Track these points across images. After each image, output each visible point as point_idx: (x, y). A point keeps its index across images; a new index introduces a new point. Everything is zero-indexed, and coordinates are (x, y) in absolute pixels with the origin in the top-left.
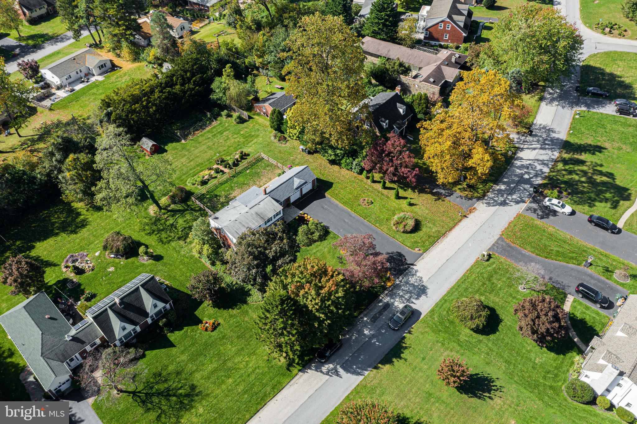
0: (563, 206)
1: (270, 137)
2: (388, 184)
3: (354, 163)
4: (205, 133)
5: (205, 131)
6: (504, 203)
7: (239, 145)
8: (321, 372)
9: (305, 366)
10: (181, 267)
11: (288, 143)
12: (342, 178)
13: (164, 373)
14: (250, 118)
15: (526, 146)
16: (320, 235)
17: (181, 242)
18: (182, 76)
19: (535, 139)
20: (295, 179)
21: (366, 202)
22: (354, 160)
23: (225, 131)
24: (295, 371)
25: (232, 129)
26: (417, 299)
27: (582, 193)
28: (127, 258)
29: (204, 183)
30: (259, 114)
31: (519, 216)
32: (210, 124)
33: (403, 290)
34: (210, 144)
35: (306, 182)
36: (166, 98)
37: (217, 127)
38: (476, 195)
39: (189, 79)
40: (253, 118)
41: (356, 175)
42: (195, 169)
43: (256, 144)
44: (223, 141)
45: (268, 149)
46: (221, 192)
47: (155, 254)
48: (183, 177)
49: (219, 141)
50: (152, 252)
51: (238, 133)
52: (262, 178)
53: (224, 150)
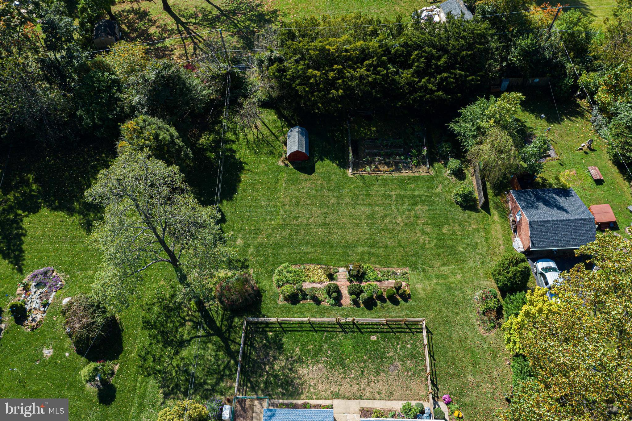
4: (393, 180)
5: (395, 175)
7: (416, 255)
11: (494, 332)
14: (486, 207)
18: (430, 58)
23: (423, 202)
25: (439, 206)
28: (80, 353)
29: (294, 297)
32: (418, 165)
34: (380, 211)
36: (373, 84)
37: (421, 184)
40: (488, 212)
42: (311, 250)
43: (441, 281)
44: (402, 224)
45: (450, 314)
46: (297, 346)
47: (112, 380)
48: (286, 250)
49: (396, 217)
50: (112, 373)
51: (438, 226)
52: (380, 378)
53: (386, 247)
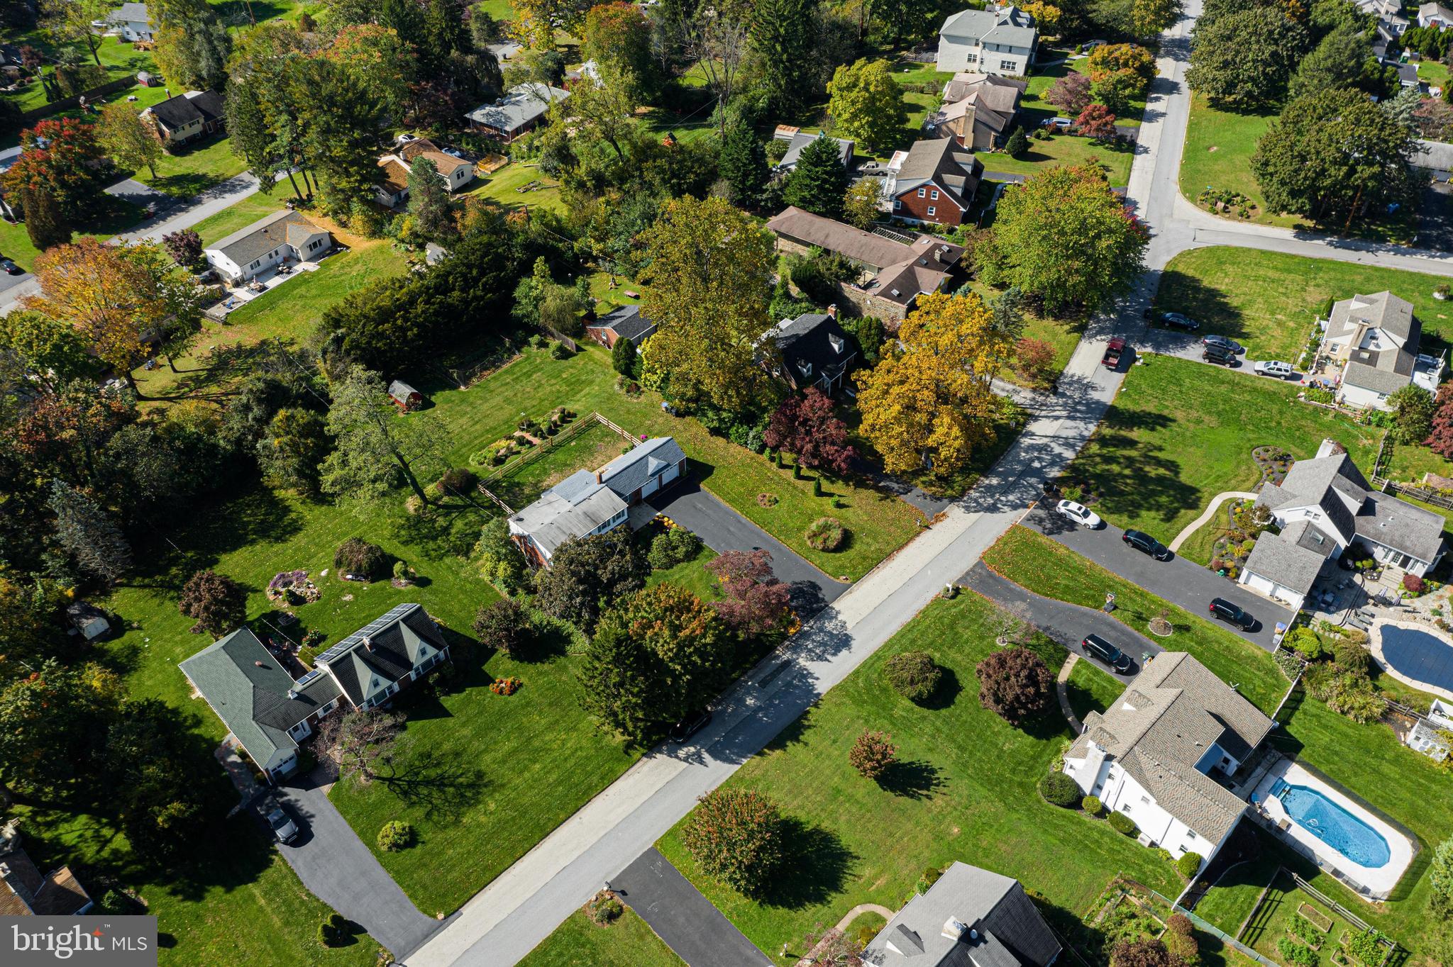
0: (1086, 514)
1: (612, 386)
2: (805, 472)
3: (751, 435)
4: (500, 375)
5: (499, 371)
6: (993, 509)
7: (558, 397)
8: (677, 757)
9: (651, 748)
10: (461, 596)
11: (642, 397)
12: (731, 460)
13: (436, 754)
14: (579, 349)
15: (1043, 413)
16: (687, 552)
17: (461, 559)
18: (464, 275)
19: (1061, 401)
20: (650, 458)
21: (766, 500)
22: (751, 429)
23: (534, 372)
24: (637, 755)
25: (548, 368)
26: (834, 654)
27: (1122, 493)
28: (372, 582)
29: (498, 461)
30: (594, 344)
31: (1014, 529)
32: (510, 358)
33: (813, 641)
34: (509, 393)
35: (668, 465)
36: (436, 313)
37: (522, 365)
38: (949, 492)
39: (476, 280)
40: (584, 350)
41: (753, 454)
42: (484, 437)
43: (587, 397)
44: (532, 390)
45: (609, 405)
46: (528, 477)
47: (417, 576)
48: (465, 450)
49: (524, 390)
51: (558, 377)
52: (597, 456)
53: (534, 406)
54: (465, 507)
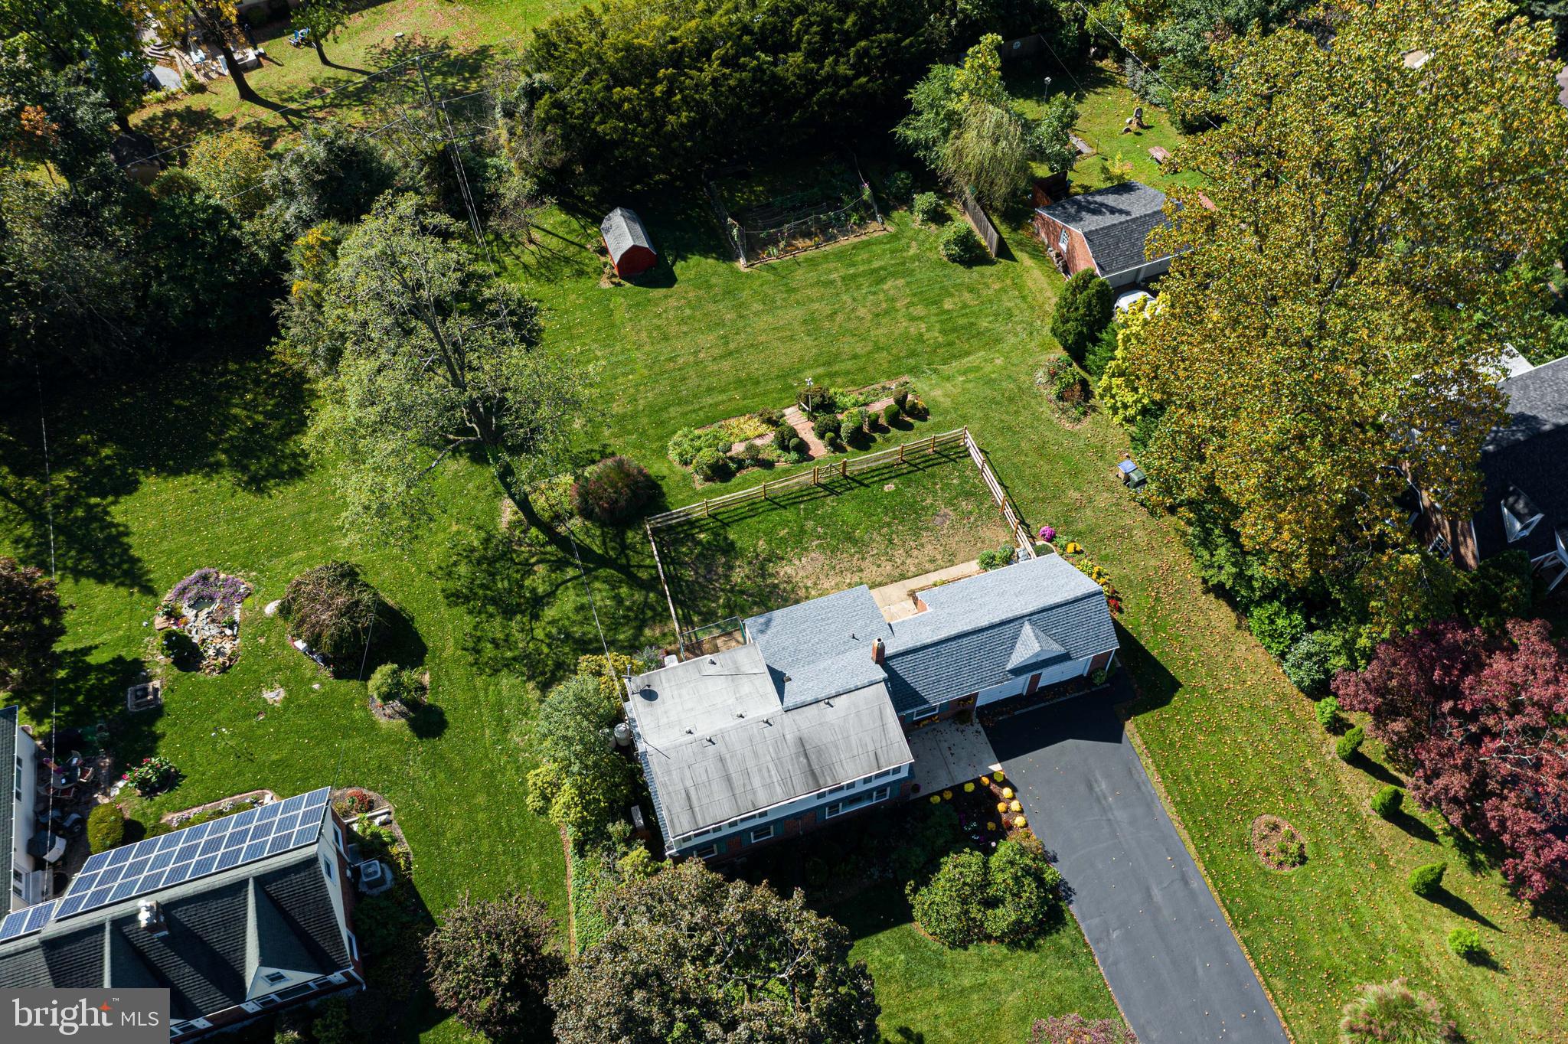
1: (1034, 368)
3: (1303, 647)
4: (826, 257)
5: (828, 248)
7: (912, 354)
11: (1087, 422)
12: (1226, 678)
14: (1004, 251)
16: (1018, 923)
20: (1027, 628)
21: (1276, 840)
22: (1311, 628)
23: (893, 275)
25: (923, 274)
28: (338, 675)
29: (721, 472)
30: (1038, 253)
32: (862, 223)
34: (822, 308)
35: (1062, 655)
36: (740, 91)
37: (877, 249)
39: (847, 41)
40: (1012, 258)
41: (1288, 686)
42: (724, 397)
43: (971, 376)
44: (869, 317)
45: (1005, 417)
46: (758, 538)
47: (427, 699)
48: (673, 411)
49: (854, 310)
50: (423, 689)
51: (935, 303)
52: (924, 540)
53: (855, 357)
54: (603, 561)
